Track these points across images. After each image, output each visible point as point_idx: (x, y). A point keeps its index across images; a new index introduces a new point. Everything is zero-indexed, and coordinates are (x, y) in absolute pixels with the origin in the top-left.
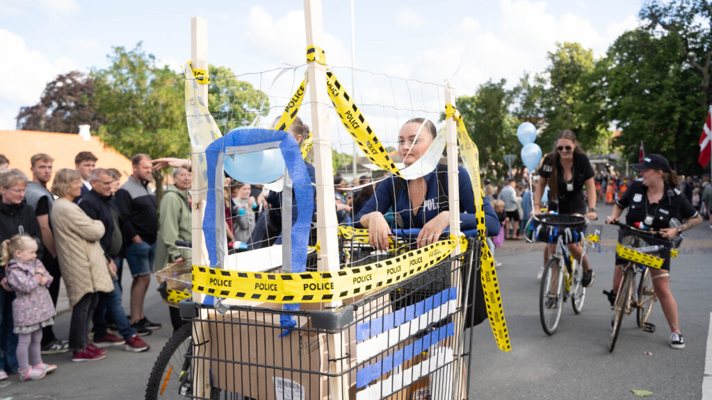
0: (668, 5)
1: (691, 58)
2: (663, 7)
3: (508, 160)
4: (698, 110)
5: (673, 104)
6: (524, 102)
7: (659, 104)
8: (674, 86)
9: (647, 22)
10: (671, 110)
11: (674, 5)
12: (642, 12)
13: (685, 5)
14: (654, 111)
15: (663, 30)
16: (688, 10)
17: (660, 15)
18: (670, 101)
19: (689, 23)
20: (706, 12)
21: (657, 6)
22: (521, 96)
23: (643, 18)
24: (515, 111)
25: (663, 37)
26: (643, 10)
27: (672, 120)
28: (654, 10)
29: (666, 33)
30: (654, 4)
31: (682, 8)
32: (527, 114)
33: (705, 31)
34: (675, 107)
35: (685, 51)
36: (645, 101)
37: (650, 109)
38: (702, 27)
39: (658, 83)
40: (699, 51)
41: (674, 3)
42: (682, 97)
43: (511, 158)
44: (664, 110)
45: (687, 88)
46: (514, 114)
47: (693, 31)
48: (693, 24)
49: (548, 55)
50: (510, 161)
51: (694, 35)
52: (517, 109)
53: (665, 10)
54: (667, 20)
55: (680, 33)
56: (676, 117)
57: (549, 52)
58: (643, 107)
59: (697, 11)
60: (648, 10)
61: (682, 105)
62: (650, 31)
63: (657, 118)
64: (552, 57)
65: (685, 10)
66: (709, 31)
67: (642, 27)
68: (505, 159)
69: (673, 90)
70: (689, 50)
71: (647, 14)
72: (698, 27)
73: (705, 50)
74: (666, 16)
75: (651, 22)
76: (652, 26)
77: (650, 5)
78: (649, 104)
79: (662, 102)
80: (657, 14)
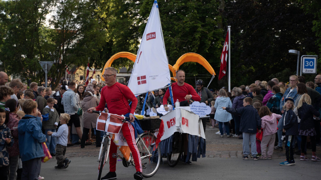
3: (44, 66)
4: (215, 31)
5: (195, 25)
6: (62, 11)
7: (184, 23)
8: (196, 8)
10: (194, 29)
14: (180, 30)
18: (193, 22)
22: (58, 4)
24: (52, 19)
27: (194, 39)
32: (65, 23)
34: (197, 27)
36: (172, 20)
37: (176, 27)
39: (183, 4)
42: (203, 19)
43: (48, 64)
44: (187, 29)
45: (206, 11)
46: (52, 22)
50: (46, 68)
52: (54, 16)
56: (197, 36)
58: (171, 25)
61: (203, 26)
63: (182, 36)
68: (42, 65)
69: (196, 11)
78: (175, 22)
79: (186, 22)
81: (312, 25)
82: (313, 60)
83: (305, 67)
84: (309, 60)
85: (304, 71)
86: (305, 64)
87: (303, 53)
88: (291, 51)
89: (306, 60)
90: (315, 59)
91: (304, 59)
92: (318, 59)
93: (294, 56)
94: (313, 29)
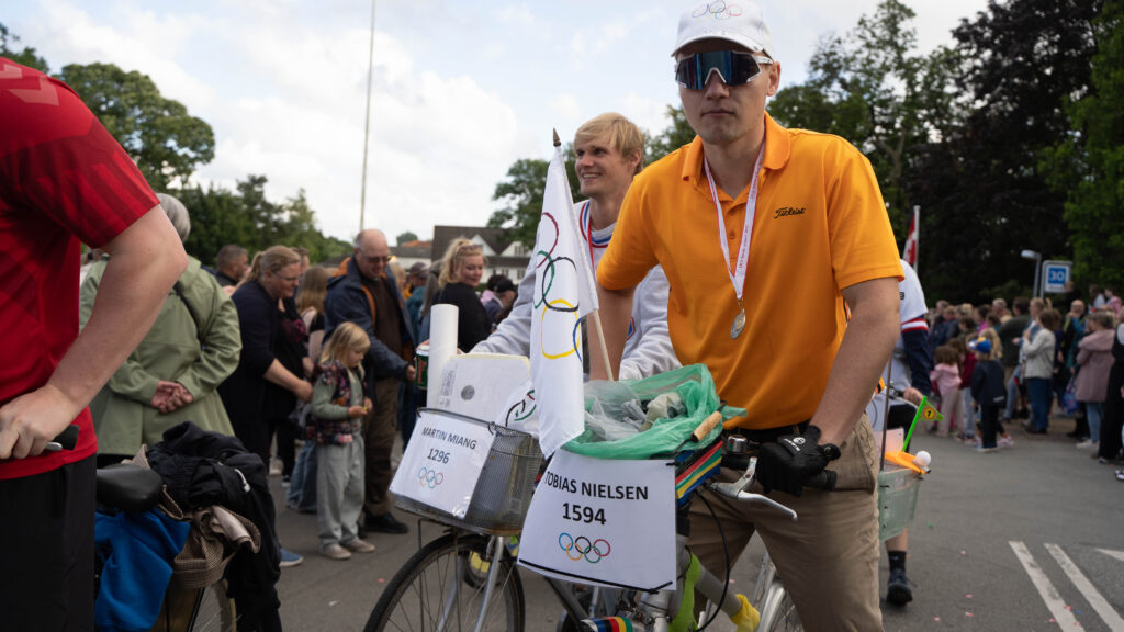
0: (850, 55)
1: (878, 135)
2: (843, 56)
9: (820, 74)
11: (858, 56)
12: (815, 60)
13: (873, 58)
15: (841, 90)
16: (877, 65)
17: (840, 67)
19: (878, 85)
20: (902, 71)
21: (835, 53)
23: (816, 69)
25: (841, 102)
26: (816, 56)
28: (831, 58)
29: (846, 95)
30: (833, 50)
31: (870, 62)
33: (898, 100)
35: (871, 125)
38: (894, 93)
40: (888, 125)
41: (860, 52)
47: (883, 97)
48: (883, 87)
49: (666, 110)
51: (883, 104)
53: (847, 61)
54: (847, 76)
55: (866, 97)
57: (670, 106)
59: (888, 70)
60: (823, 57)
62: (823, 90)
64: (674, 113)
65: (873, 65)
66: (902, 100)
67: (814, 82)
70: (875, 124)
71: (821, 63)
72: (889, 91)
73: (897, 126)
74: (848, 69)
75: (825, 76)
76: (827, 82)
77: (827, 51)
80: (835, 65)
81: (1062, 210)
82: (1064, 271)
83: (1050, 282)
84: (1057, 270)
85: (1048, 287)
86: (1051, 276)
87: (1046, 257)
88: (1027, 254)
89: (1051, 270)
90: (1067, 268)
91: (1048, 266)
92: (1073, 267)
93: (1030, 263)
94: (1065, 216)
